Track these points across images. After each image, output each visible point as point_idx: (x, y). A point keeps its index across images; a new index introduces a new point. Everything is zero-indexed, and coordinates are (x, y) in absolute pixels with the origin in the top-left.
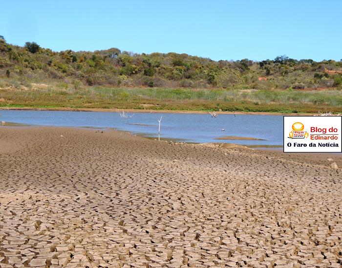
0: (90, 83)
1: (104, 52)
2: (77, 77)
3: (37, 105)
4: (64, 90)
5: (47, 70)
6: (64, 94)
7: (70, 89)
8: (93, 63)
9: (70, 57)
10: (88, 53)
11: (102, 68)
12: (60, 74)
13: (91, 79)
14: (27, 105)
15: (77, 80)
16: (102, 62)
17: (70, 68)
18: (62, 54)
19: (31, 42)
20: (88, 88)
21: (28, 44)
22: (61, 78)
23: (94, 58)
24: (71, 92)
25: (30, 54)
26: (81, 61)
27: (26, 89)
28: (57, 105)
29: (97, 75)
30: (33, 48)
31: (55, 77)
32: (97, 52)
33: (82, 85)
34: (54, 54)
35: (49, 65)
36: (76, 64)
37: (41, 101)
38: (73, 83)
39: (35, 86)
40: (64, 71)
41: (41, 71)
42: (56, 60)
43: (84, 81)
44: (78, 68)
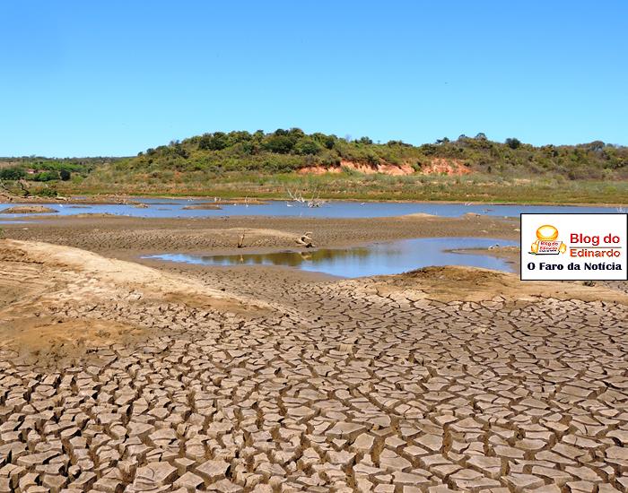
0: (572, 178)
1: (588, 145)
2: (559, 171)
3: (521, 200)
4: (547, 185)
5: (528, 166)
6: (548, 189)
7: (553, 184)
8: (575, 157)
9: (551, 152)
10: (570, 147)
11: (585, 162)
12: (541, 169)
13: (573, 173)
14: (510, 201)
15: (558, 175)
16: (585, 156)
17: (551, 162)
18: (543, 148)
19: (512, 138)
20: (571, 183)
21: (509, 140)
22: (542, 173)
23: (576, 152)
24: (554, 187)
25: (511, 150)
26: (563, 156)
27: (509, 184)
28: (541, 200)
29: (580, 169)
30: (514, 144)
31: (536, 171)
32: (580, 146)
33: (564, 178)
34: (535, 149)
35: (531, 160)
36: (557, 158)
37: (524, 196)
38: (554, 178)
39: (517, 181)
40: (545, 167)
41: (522, 166)
42: (537, 155)
43: (566, 175)
44: (560, 162)
